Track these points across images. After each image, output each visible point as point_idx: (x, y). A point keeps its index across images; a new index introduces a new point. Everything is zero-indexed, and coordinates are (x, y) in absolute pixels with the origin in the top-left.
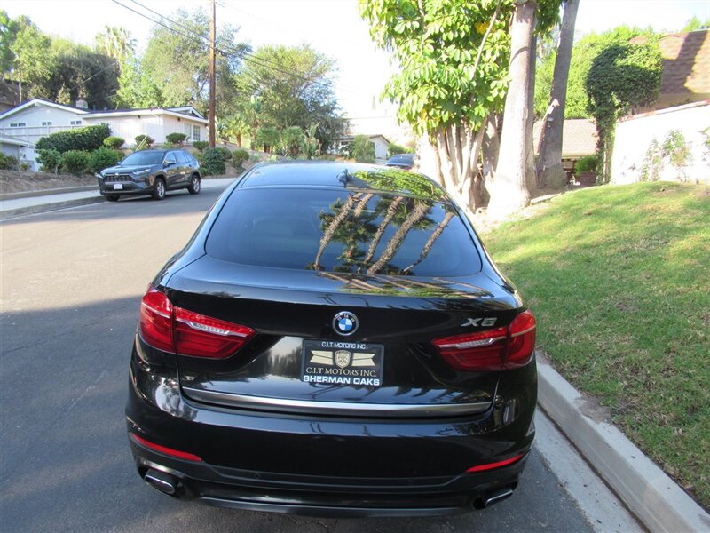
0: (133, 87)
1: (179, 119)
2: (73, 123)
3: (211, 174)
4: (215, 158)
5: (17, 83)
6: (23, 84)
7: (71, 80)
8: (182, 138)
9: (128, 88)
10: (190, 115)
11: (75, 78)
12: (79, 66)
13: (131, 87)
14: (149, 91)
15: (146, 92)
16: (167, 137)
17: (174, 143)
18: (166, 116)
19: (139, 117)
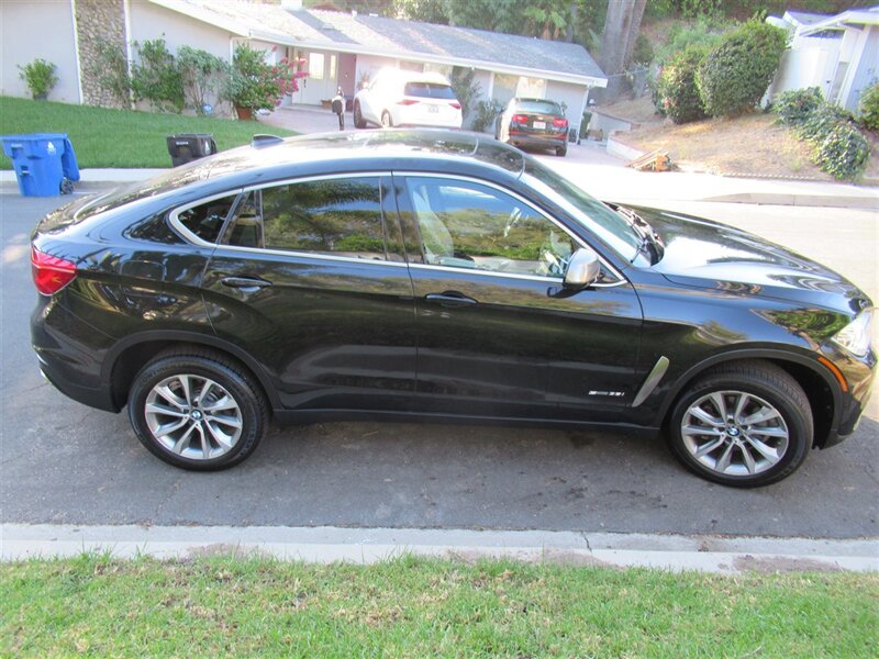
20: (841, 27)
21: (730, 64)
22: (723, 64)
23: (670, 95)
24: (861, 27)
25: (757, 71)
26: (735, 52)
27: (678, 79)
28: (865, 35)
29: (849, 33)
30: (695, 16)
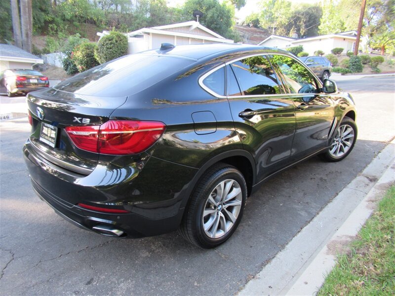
0: (328, 23)
1: (344, 39)
2: (287, 46)
3: (350, 72)
4: (356, 62)
5: (272, 28)
6: (275, 28)
7: (298, 23)
8: (341, 50)
9: (325, 24)
10: (353, 36)
11: (300, 22)
12: (303, 15)
13: (327, 23)
14: (336, 24)
15: (335, 25)
16: (332, 51)
17: (335, 54)
18: (335, 38)
19: (320, 40)
20: (143, 34)
21: (111, 48)
22: (108, 48)
23: (82, 64)
24: (148, 34)
25: (122, 51)
26: (111, 43)
27: (84, 57)
28: (151, 37)
29: (145, 36)
30: (57, 33)
